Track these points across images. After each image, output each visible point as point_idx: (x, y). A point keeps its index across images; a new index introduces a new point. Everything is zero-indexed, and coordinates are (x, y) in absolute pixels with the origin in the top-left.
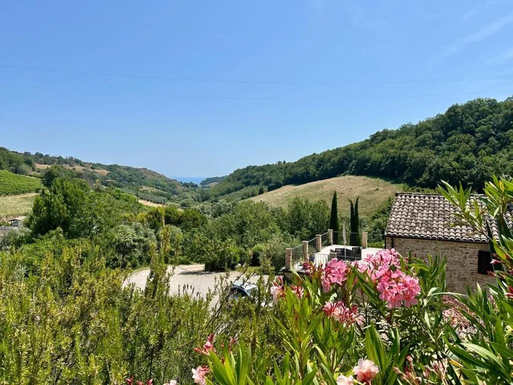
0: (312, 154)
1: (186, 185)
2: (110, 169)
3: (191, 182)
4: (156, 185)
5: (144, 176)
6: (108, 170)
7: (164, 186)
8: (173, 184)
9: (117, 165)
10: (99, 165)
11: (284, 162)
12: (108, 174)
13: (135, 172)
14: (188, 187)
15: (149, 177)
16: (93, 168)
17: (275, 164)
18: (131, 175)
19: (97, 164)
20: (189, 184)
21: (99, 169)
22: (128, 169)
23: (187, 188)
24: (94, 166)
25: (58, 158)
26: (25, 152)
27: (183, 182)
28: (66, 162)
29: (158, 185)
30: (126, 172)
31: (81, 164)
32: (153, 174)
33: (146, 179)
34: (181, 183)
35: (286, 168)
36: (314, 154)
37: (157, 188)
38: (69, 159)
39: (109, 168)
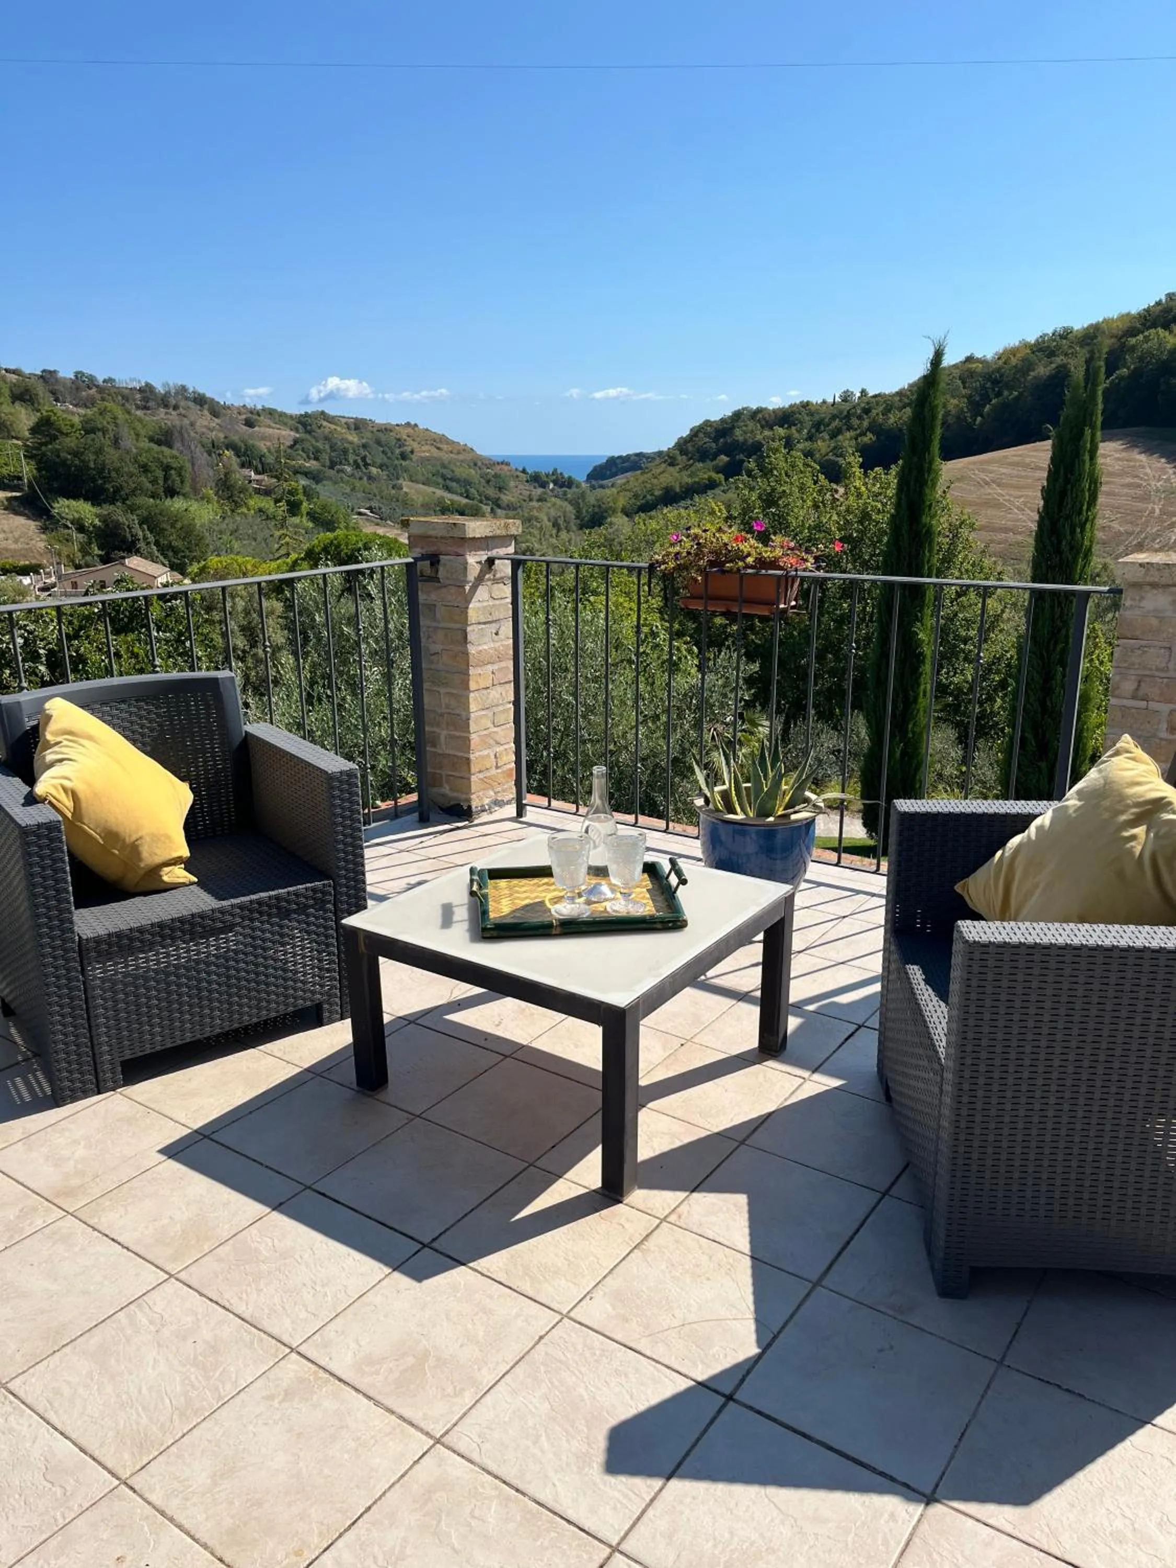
0: (962, 358)
1: (537, 480)
2: (304, 425)
3: (556, 470)
4: (444, 478)
5: (409, 449)
6: (297, 430)
7: (467, 483)
8: (496, 476)
9: (323, 413)
10: (271, 413)
11: (863, 392)
12: (296, 442)
13: (380, 434)
14: (544, 485)
15: (425, 451)
16: (249, 423)
17: (830, 400)
18: (364, 446)
19: (264, 410)
20: (547, 475)
21: (269, 427)
22: (358, 425)
23: (540, 491)
24: (251, 418)
25: (141, 390)
26: (44, 371)
27: (530, 471)
28: (165, 401)
29: (451, 479)
30: (353, 438)
31: (216, 410)
32: (438, 441)
33: (414, 457)
34: (524, 471)
35: (867, 411)
36: (969, 359)
37: (447, 489)
38: (177, 393)
39: (300, 422)
